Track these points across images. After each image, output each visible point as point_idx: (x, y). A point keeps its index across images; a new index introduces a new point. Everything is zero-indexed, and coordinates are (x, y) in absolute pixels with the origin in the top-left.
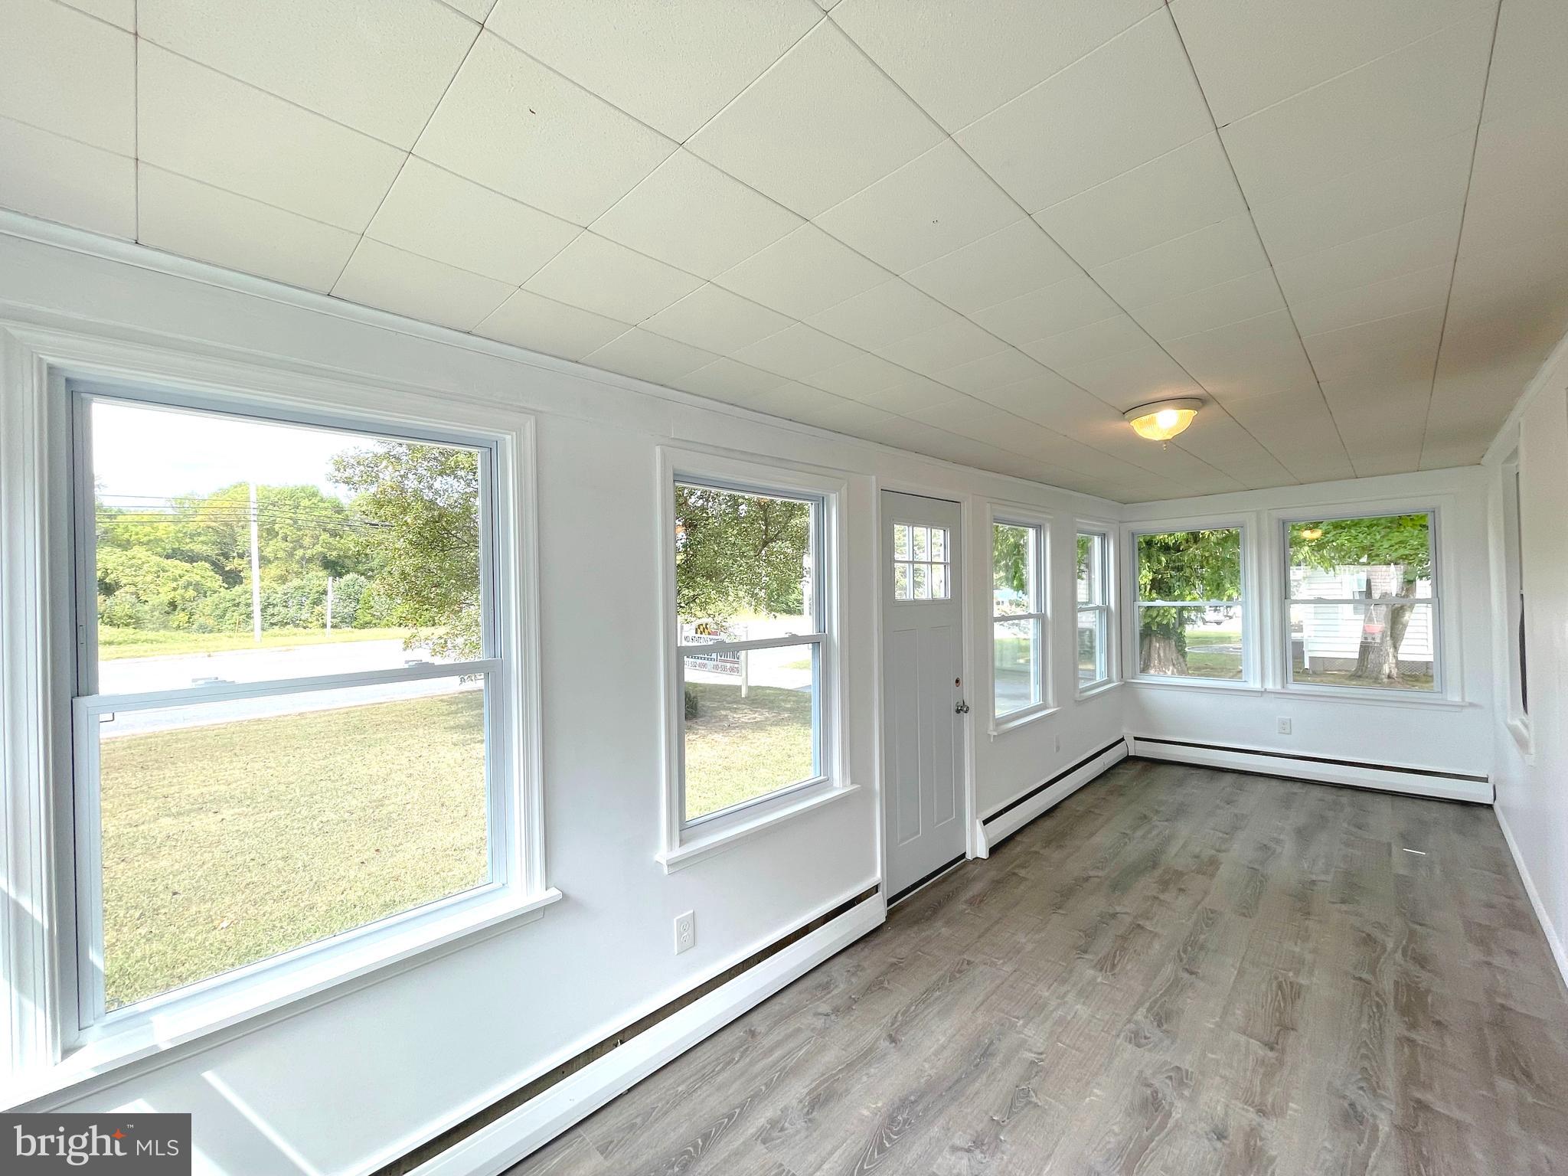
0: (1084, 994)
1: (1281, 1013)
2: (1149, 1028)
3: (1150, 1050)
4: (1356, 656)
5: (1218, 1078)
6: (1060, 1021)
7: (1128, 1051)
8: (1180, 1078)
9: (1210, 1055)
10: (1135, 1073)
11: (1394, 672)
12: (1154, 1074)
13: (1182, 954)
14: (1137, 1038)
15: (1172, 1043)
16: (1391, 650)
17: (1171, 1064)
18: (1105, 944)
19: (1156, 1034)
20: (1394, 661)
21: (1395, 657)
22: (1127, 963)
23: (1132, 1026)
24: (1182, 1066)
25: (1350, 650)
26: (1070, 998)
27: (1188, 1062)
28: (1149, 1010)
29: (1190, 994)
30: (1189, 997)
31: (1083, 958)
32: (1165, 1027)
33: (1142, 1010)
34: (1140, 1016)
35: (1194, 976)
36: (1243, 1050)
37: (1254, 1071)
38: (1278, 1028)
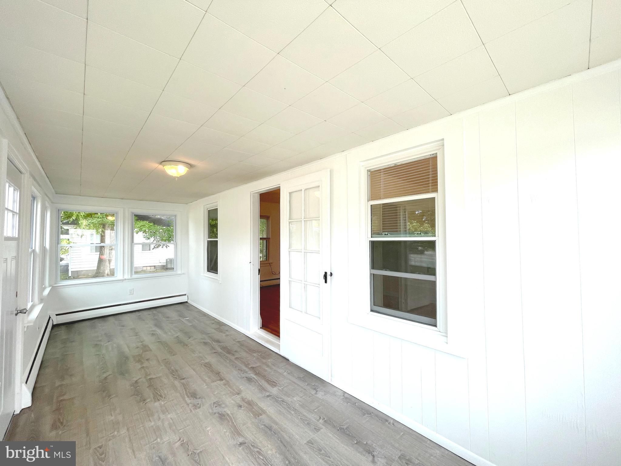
0: (165, 411)
1: (213, 371)
2: (195, 401)
3: (203, 406)
4: (96, 268)
5: (224, 396)
6: (170, 426)
7: (200, 412)
8: (217, 404)
9: (215, 393)
10: (209, 414)
11: (109, 273)
12: (213, 410)
13: (174, 376)
14: (196, 407)
15: (205, 399)
16: (108, 265)
17: (211, 404)
18: (148, 393)
19: (199, 401)
20: (109, 269)
21: (110, 267)
22: (163, 391)
23: (190, 405)
24: (214, 401)
25: (93, 266)
26: (162, 416)
27: (214, 399)
28: (188, 397)
29: (192, 384)
30: (192, 385)
31: (147, 402)
32: (198, 397)
33: (187, 399)
34: (189, 401)
35: (185, 379)
36: (219, 385)
37: (226, 388)
38: (217, 375)
